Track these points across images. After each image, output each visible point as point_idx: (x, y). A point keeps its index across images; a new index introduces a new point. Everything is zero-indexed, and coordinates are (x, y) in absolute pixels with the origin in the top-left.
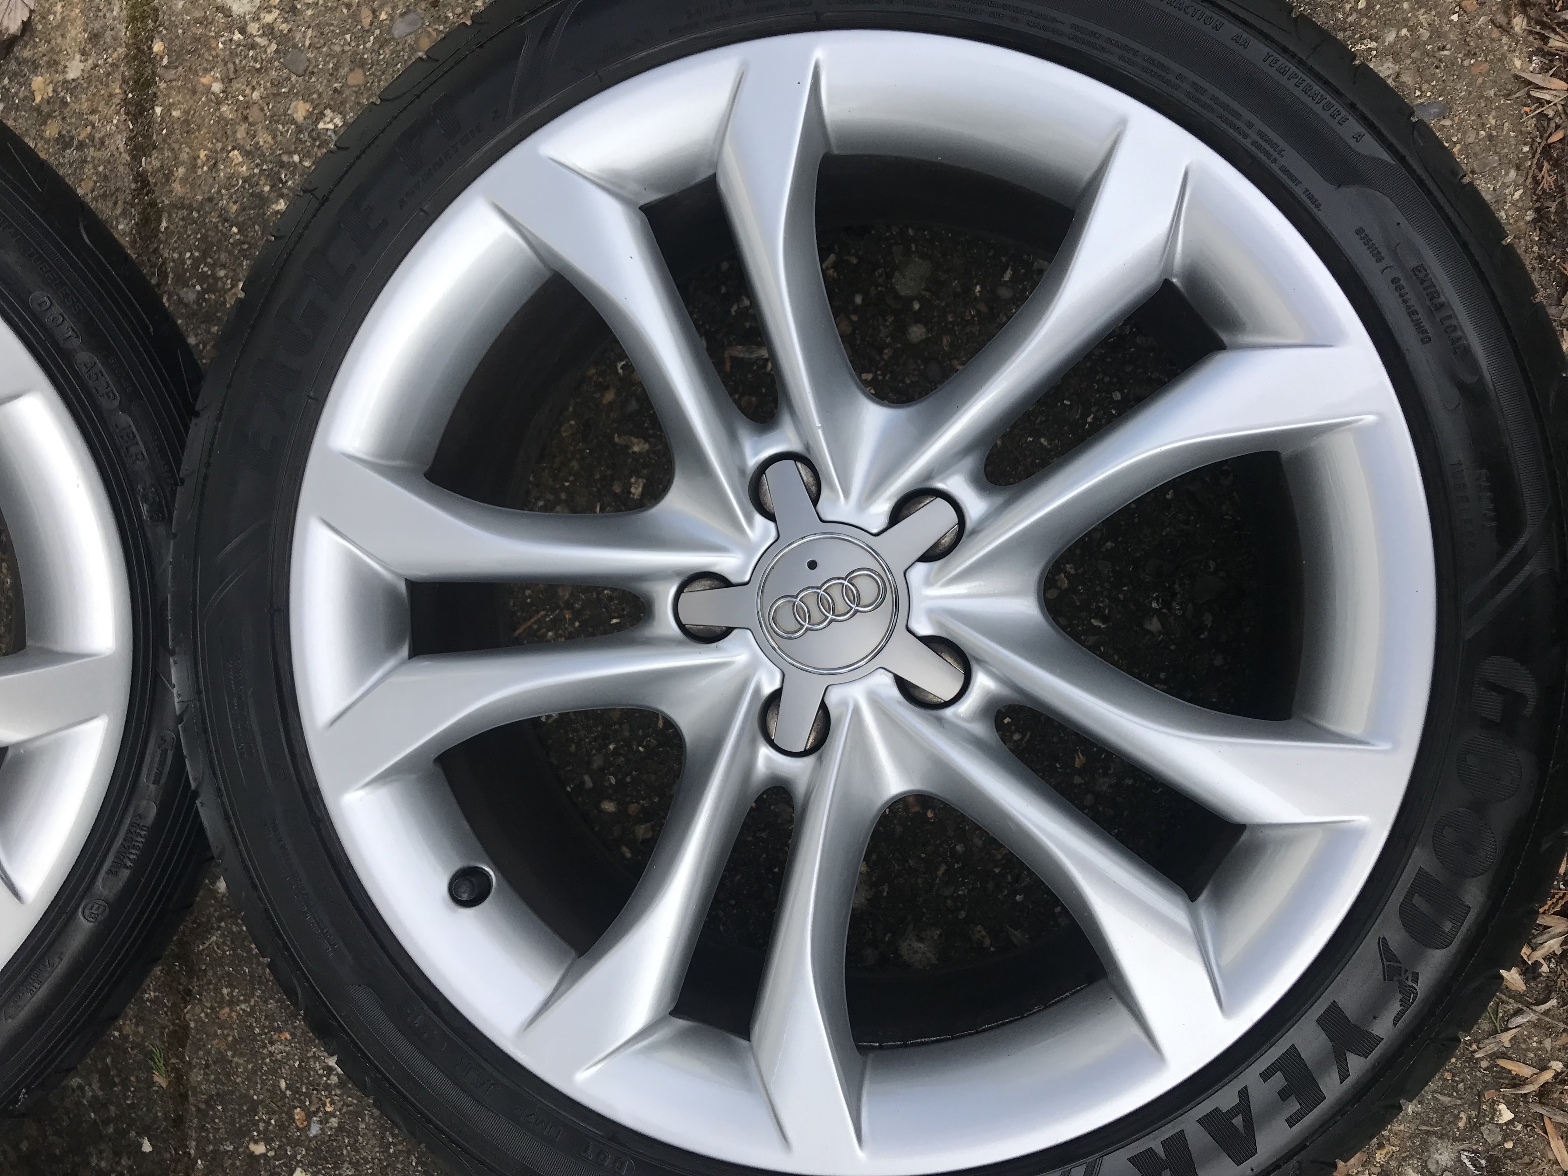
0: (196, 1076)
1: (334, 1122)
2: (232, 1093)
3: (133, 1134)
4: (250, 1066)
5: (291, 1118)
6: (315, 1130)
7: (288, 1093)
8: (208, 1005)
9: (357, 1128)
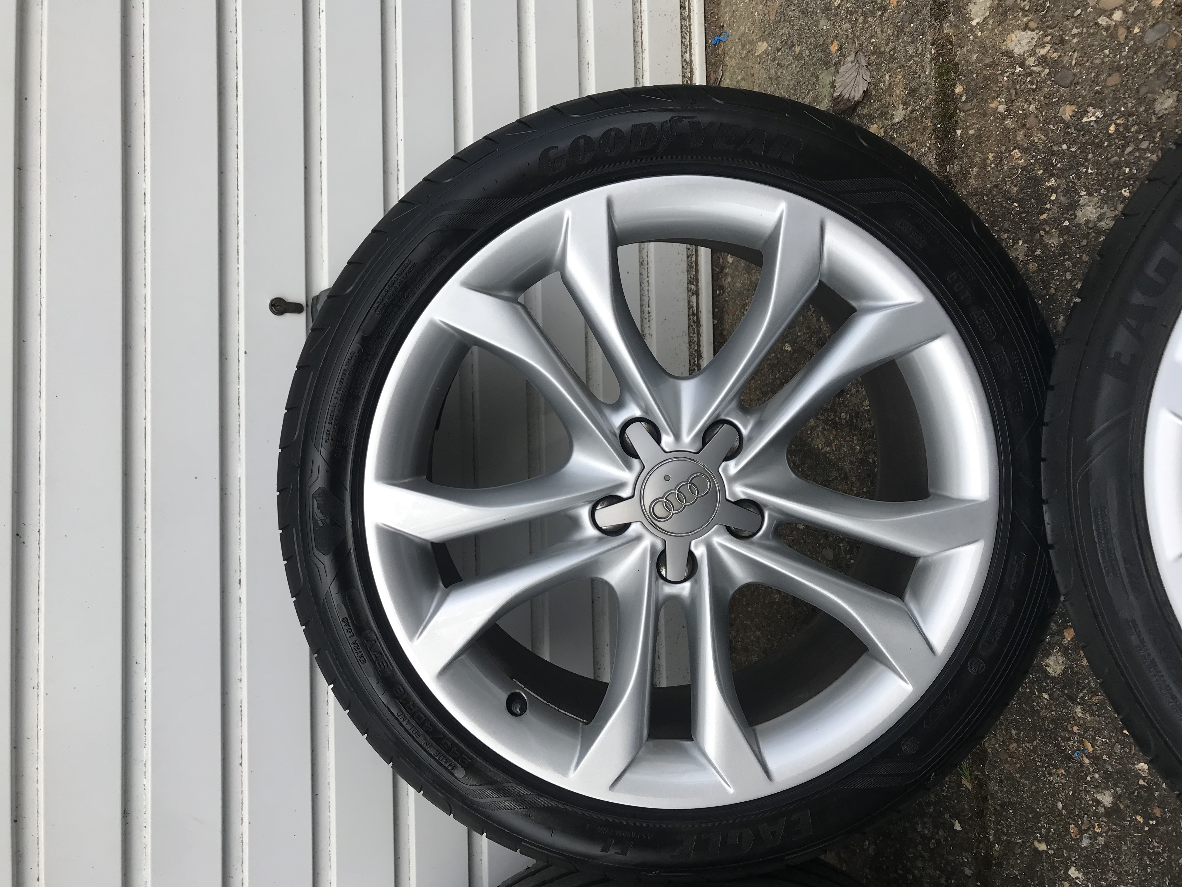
0: (994, 786)
1: (1101, 840)
2: (1020, 803)
3: (947, 816)
4: (1033, 788)
5: (1067, 830)
6: (1085, 842)
7: (1064, 812)
8: (1001, 739)
9: (1120, 849)
